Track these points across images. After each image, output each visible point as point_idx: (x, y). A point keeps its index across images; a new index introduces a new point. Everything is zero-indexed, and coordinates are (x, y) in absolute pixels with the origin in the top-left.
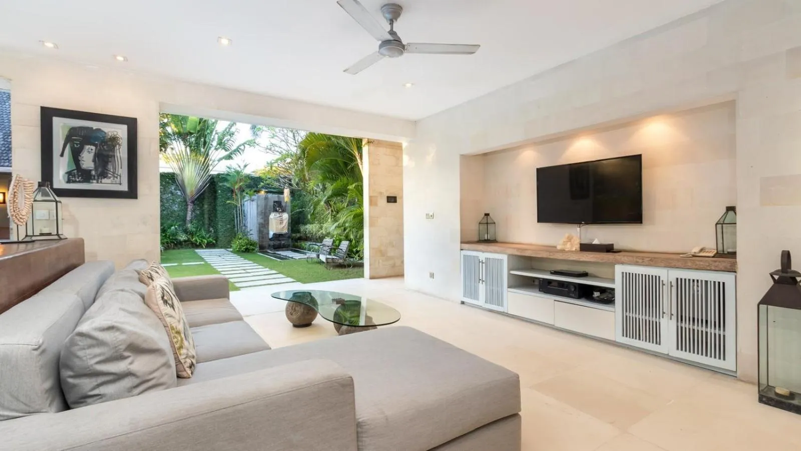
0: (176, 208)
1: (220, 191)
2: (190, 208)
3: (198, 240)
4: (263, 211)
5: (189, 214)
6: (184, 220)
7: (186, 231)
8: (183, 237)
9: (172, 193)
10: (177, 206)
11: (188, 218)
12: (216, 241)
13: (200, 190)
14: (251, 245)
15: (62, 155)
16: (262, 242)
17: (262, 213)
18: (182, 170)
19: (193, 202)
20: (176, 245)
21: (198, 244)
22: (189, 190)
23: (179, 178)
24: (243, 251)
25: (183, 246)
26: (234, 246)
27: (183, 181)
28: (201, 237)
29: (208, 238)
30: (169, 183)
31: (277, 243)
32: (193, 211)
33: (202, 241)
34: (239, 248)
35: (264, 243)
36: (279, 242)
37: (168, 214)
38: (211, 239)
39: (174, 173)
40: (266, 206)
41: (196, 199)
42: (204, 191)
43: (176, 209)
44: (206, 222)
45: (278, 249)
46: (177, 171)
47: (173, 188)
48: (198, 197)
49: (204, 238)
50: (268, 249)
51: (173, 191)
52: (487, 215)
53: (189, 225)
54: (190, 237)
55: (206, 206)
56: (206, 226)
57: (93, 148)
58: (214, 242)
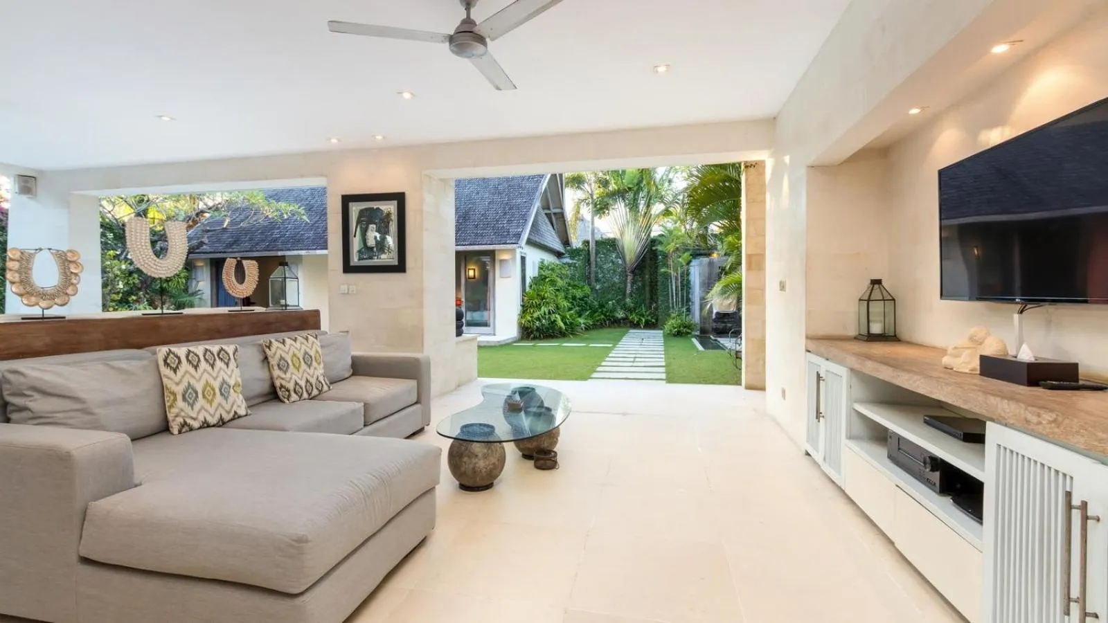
0: (616, 279)
1: (660, 257)
2: (630, 278)
3: (636, 318)
4: (707, 281)
5: (629, 286)
6: (624, 294)
7: (624, 307)
8: (620, 314)
9: (613, 262)
10: (618, 277)
11: (628, 292)
12: (657, 320)
13: (638, 257)
14: (685, 327)
15: (355, 236)
16: (704, 323)
17: (705, 284)
18: (622, 234)
19: (633, 272)
20: (613, 323)
21: (635, 322)
22: (628, 258)
23: (620, 244)
24: (674, 335)
25: (622, 325)
26: (667, 327)
27: (623, 248)
28: (640, 315)
29: (648, 316)
30: (609, 250)
31: (720, 326)
32: (633, 283)
33: (640, 319)
34: (671, 331)
35: (707, 325)
36: (724, 325)
37: (609, 287)
38: (649, 318)
39: (615, 239)
40: (710, 274)
41: (635, 269)
42: (644, 257)
43: (616, 281)
44: (648, 296)
45: (722, 335)
46: (618, 236)
47: (614, 256)
48: (637, 265)
49: (643, 316)
50: (711, 334)
51: (614, 260)
52: (876, 282)
53: (628, 300)
54: (628, 314)
55: (647, 276)
56: (647, 301)
57: (375, 226)
58: (653, 321)
